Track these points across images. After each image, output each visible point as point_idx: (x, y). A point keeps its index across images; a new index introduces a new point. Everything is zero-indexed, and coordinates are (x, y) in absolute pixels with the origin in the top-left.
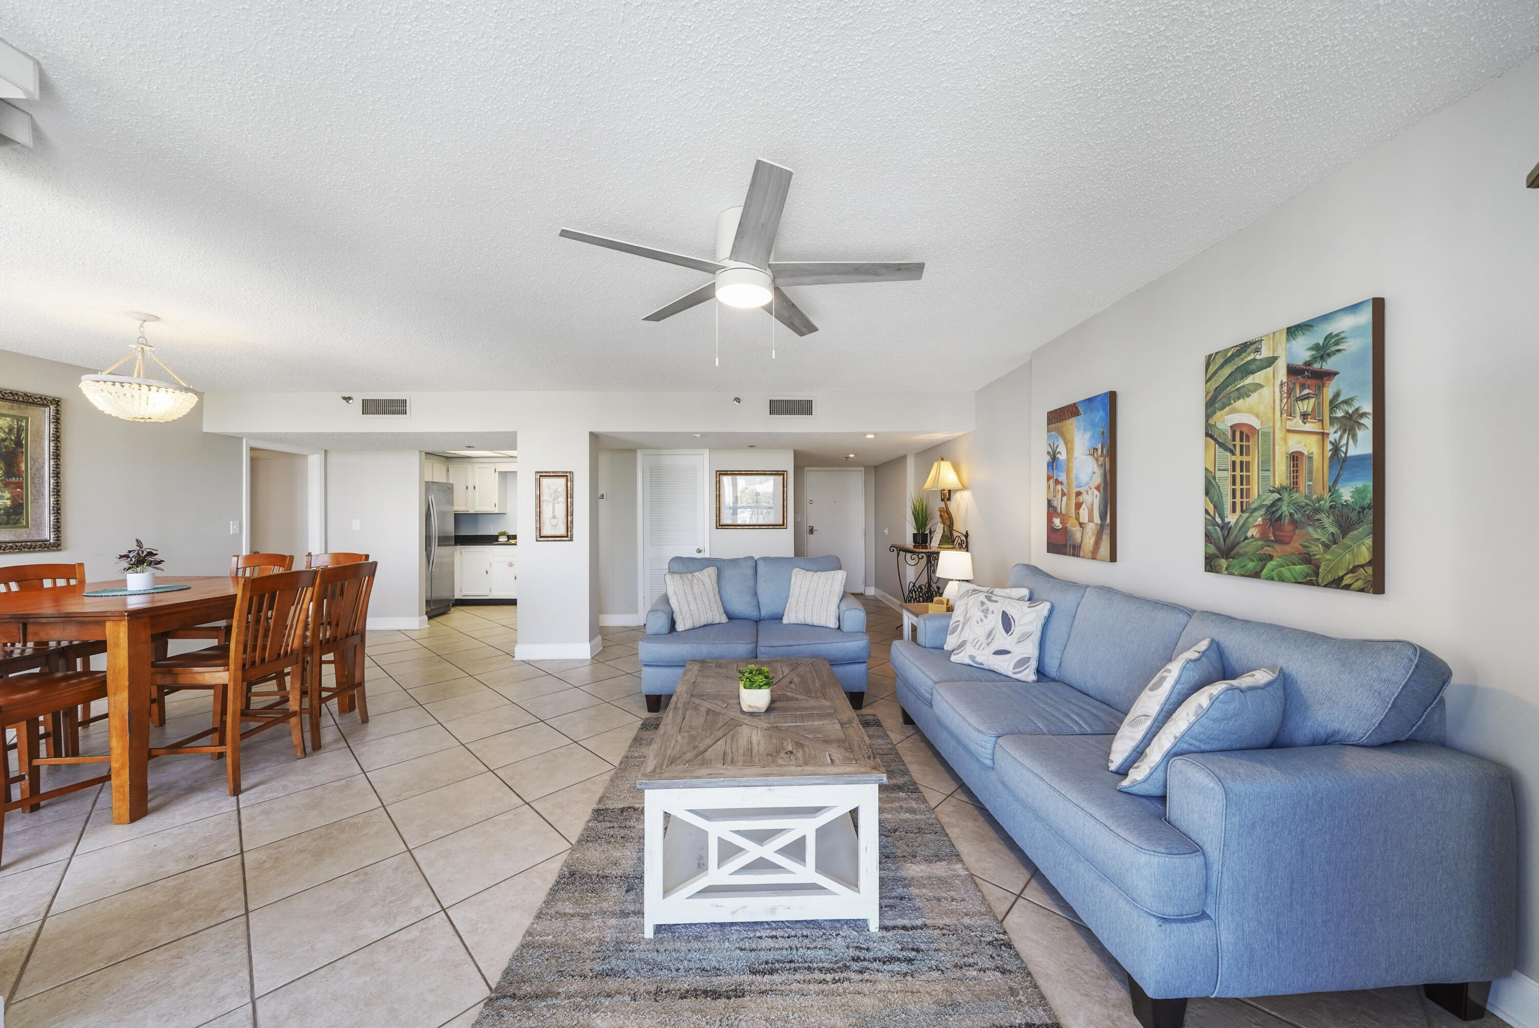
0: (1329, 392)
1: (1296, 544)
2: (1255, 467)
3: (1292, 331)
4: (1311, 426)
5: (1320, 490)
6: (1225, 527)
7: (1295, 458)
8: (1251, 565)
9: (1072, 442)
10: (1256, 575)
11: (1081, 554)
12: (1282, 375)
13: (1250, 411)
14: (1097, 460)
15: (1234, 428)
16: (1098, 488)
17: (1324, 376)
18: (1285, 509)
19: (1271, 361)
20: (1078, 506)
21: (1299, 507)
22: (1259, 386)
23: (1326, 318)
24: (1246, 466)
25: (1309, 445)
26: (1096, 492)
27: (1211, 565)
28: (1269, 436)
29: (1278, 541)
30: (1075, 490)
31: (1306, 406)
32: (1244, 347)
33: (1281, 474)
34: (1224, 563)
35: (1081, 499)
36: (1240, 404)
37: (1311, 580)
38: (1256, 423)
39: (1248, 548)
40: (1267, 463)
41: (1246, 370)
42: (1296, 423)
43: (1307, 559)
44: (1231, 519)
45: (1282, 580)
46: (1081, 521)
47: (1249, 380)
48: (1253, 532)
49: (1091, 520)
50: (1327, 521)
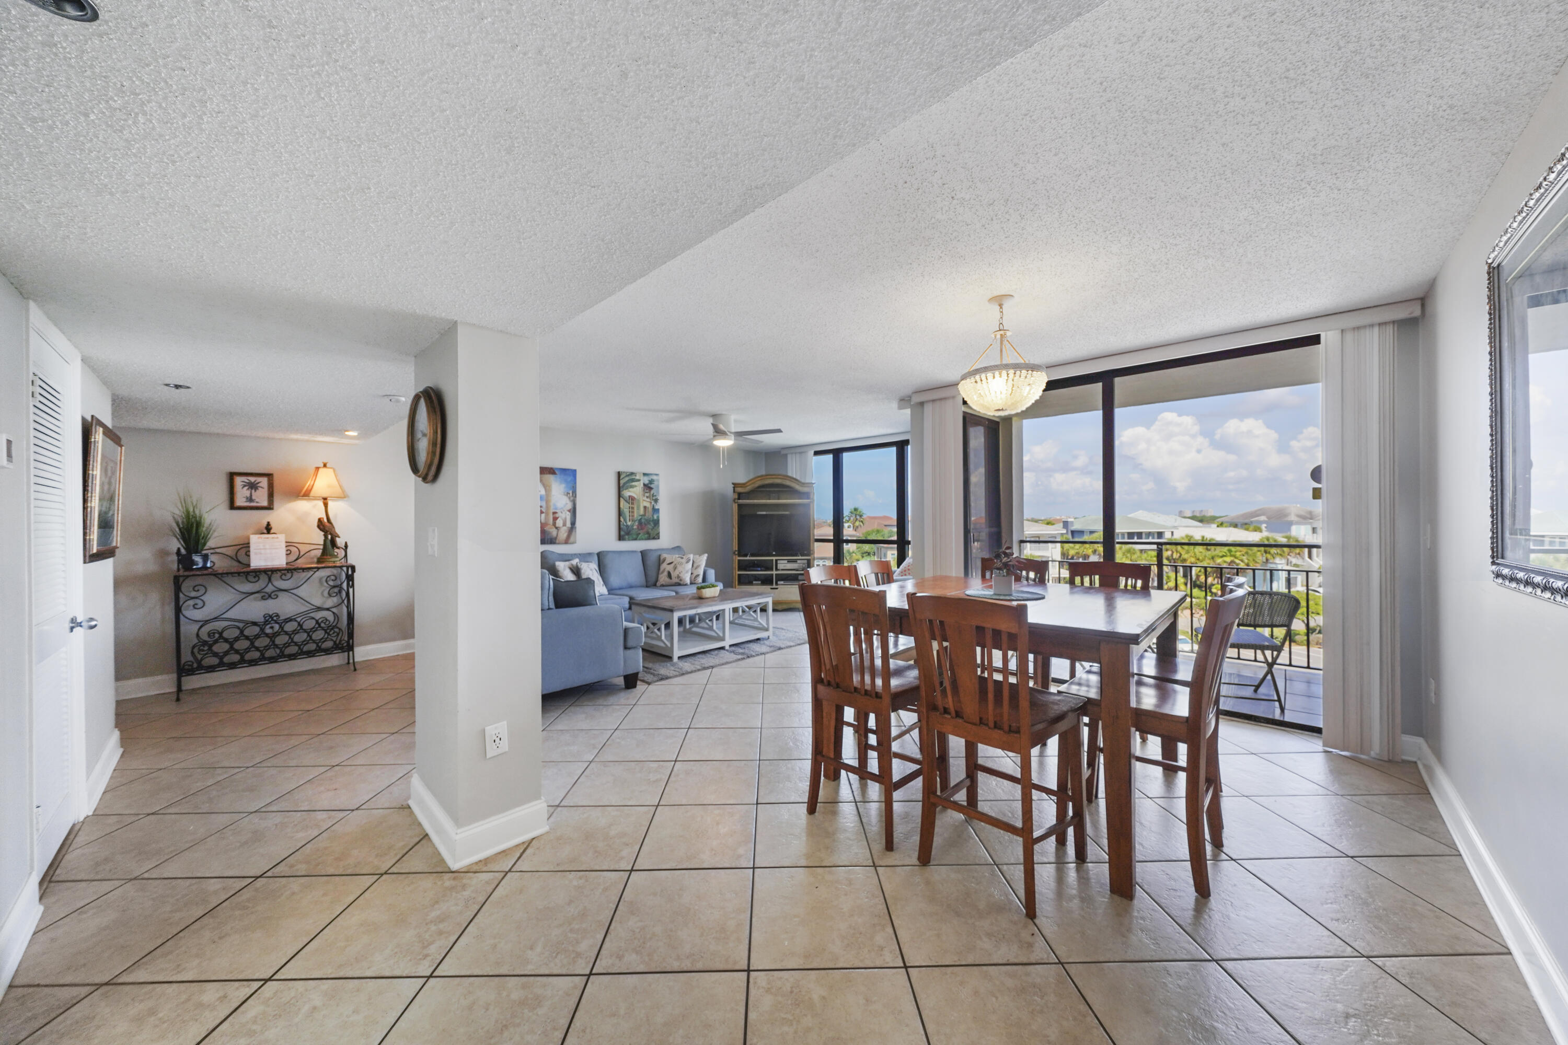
0: (652, 492)
1: (645, 530)
2: (635, 509)
3: (645, 474)
4: (648, 500)
5: (651, 516)
6: (627, 526)
7: (645, 507)
8: (635, 537)
9: (550, 486)
10: (636, 539)
11: (557, 542)
12: (642, 485)
13: (634, 492)
14: (569, 498)
15: (629, 496)
16: (569, 511)
17: (651, 489)
18: (643, 521)
19: (639, 480)
20: (555, 519)
21: (646, 520)
22: (636, 486)
23: (651, 474)
24: (633, 508)
25: (648, 505)
26: (568, 513)
27: (621, 538)
28: (639, 501)
29: (642, 529)
30: (552, 510)
31: (647, 495)
32: (632, 474)
33: (642, 512)
34: (627, 537)
35: (557, 515)
36: (631, 489)
37: (648, 539)
38: (636, 496)
39: (634, 532)
40: (638, 508)
41: (633, 480)
42: (645, 498)
43: (648, 533)
44: (629, 523)
45: (642, 539)
46: (557, 525)
47: (633, 484)
48: (635, 527)
49: (564, 525)
50: (652, 523)
